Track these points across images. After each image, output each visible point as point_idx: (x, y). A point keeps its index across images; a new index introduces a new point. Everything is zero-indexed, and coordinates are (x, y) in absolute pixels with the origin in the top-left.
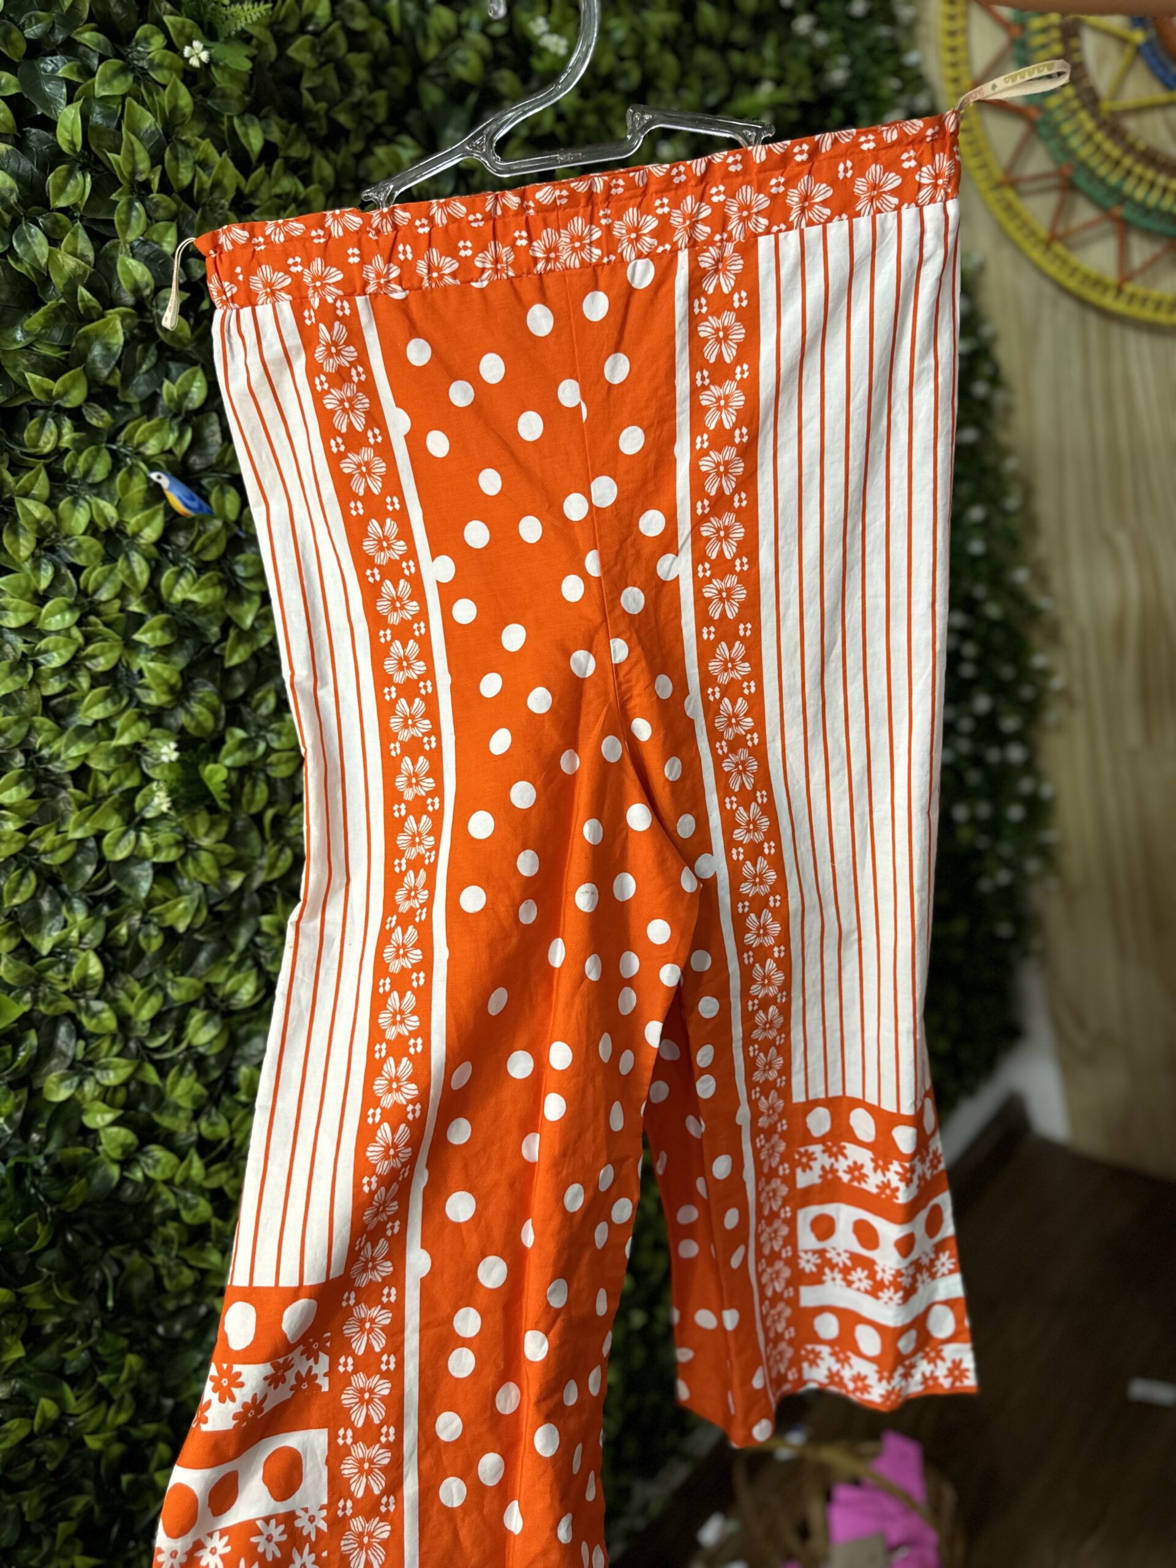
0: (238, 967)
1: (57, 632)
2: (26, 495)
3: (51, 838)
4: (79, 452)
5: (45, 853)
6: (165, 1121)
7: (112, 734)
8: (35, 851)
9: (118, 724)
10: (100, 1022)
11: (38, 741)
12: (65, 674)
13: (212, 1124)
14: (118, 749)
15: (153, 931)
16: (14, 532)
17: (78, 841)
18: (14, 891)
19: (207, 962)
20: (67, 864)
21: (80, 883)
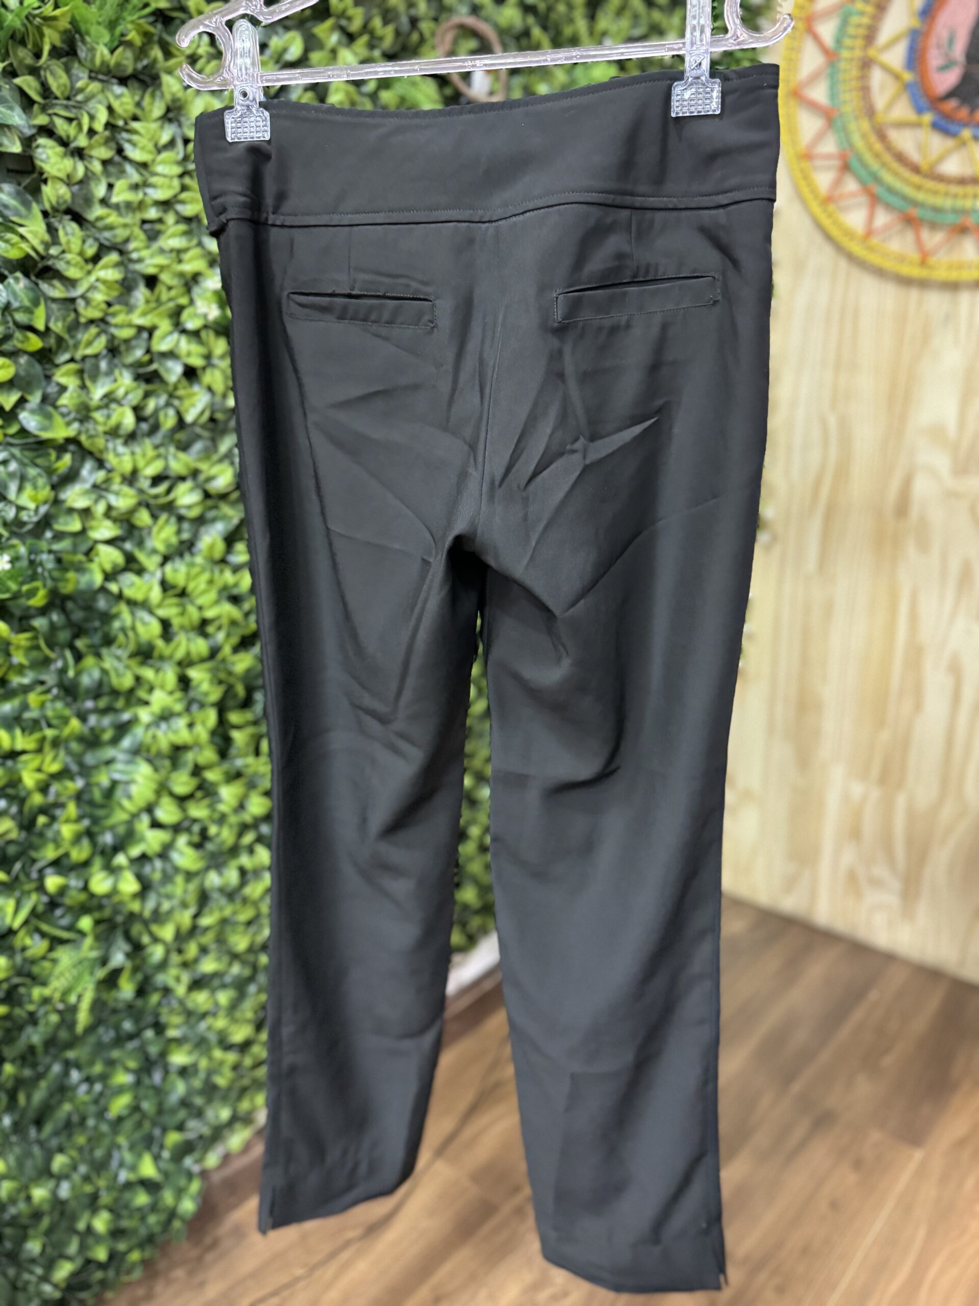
0: (221, 460)
1: (164, 176)
2: (170, 72)
3: (120, 319)
4: (208, 62)
5: (116, 326)
6: (141, 556)
7: (180, 261)
8: (108, 323)
9: (186, 256)
10: (120, 462)
11: (132, 246)
12: (161, 208)
13: (175, 571)
14: (181, 275)
15: (171, 412)
16: (153, 96)
17: (140, 329)
18: (89, 344)
19: (199, 452)
20: (127, 341)
21: (130, 359)
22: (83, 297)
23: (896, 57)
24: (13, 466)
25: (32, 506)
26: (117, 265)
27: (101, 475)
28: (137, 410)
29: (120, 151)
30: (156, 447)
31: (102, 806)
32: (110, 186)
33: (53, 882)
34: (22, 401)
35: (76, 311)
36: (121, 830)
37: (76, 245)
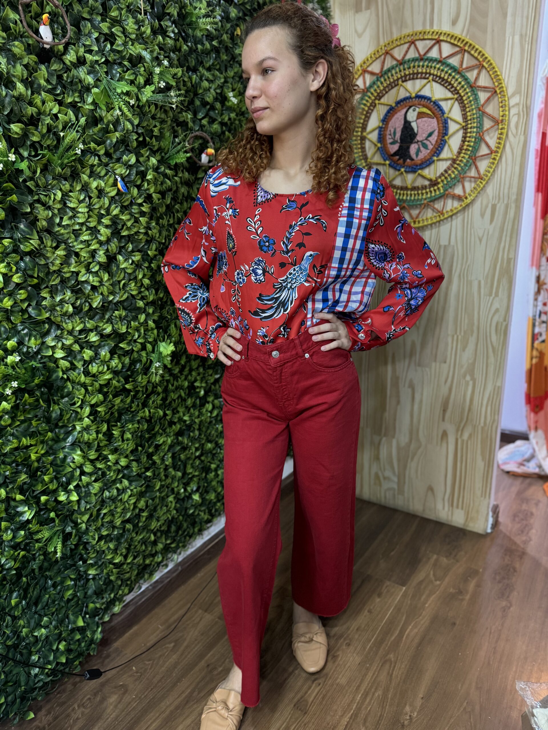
0: (107, 322)
1: (82, 213)
2: (84, 173)
3: (66, 270)
4: (99, 167)
5: (64, 273)
6: (76, 363)
7: (89, 245)
8: (61, 272)
10: (67, 326)
11: (70, 241)
12: (81, 225)
15: (87, 304)
16: (77, 183)
17: (73, 272)
18: (54, 280)
19: (98, 319)
20: (68, 278)
21: (70, 285)
22: (51, 262)
23: (374, 136)
24: (26, 331)
25: (34, 346)
26: (64, 249)
27: (59, 332)
28: (72, 304)
29: (65, 204)
30: (80, 319)
31: (62, 466)
32: (61, 219)
33: (43, 498)
34: (29, 305)
35: (48, 268)
36: (68, 476)
37: (49, 244)
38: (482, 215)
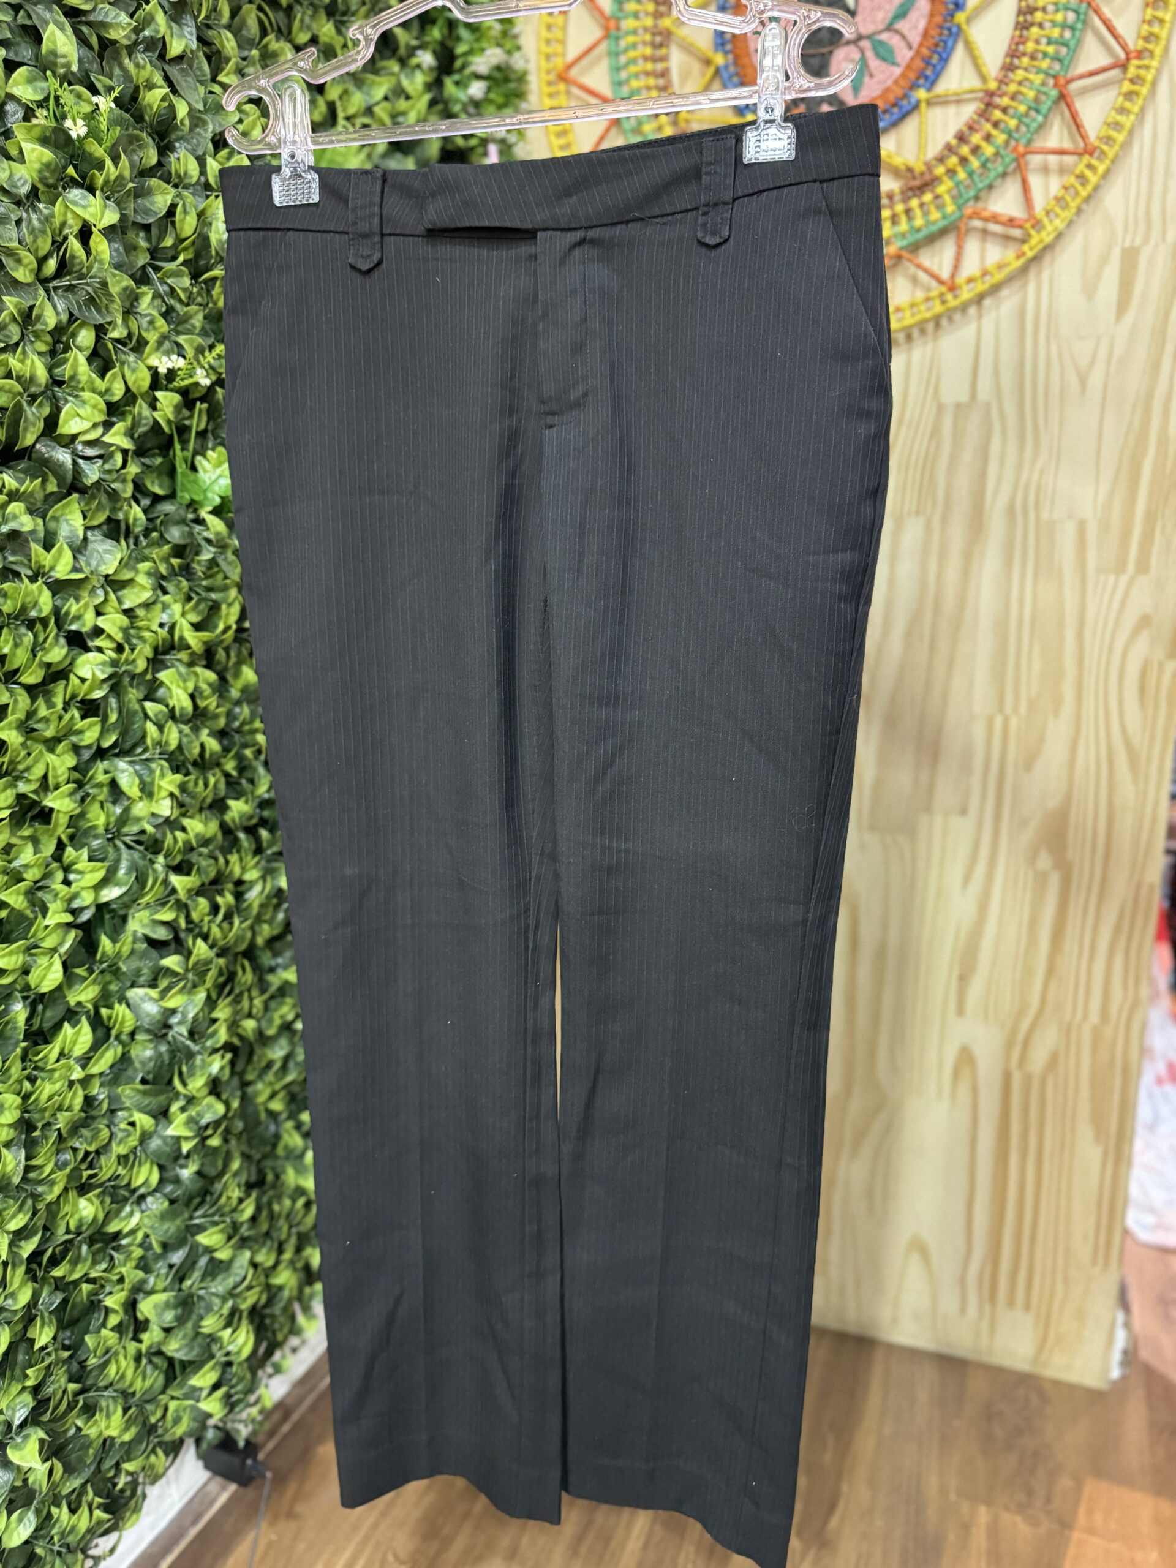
38: (1090, 290)
